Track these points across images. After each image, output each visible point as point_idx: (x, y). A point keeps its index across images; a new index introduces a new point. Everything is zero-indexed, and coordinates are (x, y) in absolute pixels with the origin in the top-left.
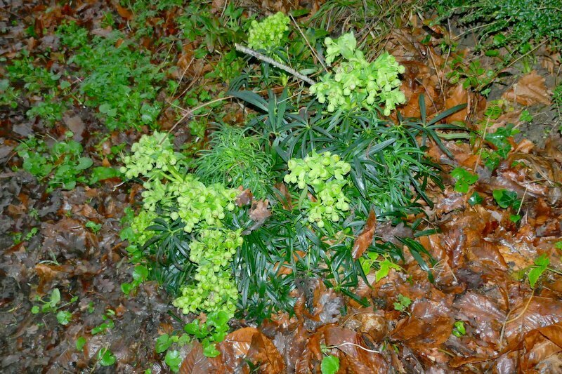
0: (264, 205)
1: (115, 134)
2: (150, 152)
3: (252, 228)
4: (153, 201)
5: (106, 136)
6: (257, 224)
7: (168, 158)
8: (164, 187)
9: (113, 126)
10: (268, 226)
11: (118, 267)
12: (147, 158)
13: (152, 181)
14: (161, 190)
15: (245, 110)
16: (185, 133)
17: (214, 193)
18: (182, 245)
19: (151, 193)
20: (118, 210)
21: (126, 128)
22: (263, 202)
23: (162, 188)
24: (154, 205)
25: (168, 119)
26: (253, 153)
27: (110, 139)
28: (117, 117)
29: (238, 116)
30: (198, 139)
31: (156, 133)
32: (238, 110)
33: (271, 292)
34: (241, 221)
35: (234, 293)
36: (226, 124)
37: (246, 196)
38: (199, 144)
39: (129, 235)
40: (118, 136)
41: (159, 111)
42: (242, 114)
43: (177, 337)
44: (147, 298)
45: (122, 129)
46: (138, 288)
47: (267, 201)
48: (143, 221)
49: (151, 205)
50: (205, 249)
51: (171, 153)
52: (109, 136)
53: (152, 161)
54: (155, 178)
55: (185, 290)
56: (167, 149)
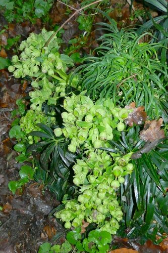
0: (158, 124)
1: (12, 26)
2: (36, 53)
3: (143, 151)
4: (40, 102)
5: (4, 28)
6: (149, 146)
7: (55, 62)
8: (52, 85)
9: (11, 18)
10: (162, 150)
11: (8, 159)
12: (33, 60)
13: (41, 79)
14: (48, 89)
15: (133, 7)
16: (74, 26)
17: (102, 112)
18: (66, 156)
19: (38, 93)
20: (11, 101)
21: (22, 20)
22: (157, 121)
23: (49, 87)
24: (40, 105)
25: (59, 13)
26: (149, 63)
27: (8, 30)
28: (15, 10)
29: (124, 12)
30: (85, 33)
31: (44, 31)
32: (124, 5)
33: (157, 215)
34: (130, 139)
35: (118, 214)
36: (113, 20)
37: (138, 114)
38: (86, 38)
39: (17, 133)
40: (15, 27)
41: (51, 5)
42: (128, 10)
43: (59, 246)
44: (31, 199)
45: (18, 21)
46: (24, 188)
47: (161, 120)
48: (30, 121)
49: (38, 105)
50: (91, 173)
51: (58, 57)
52: (7, 28)
53: (38, 63)
54: (43, 76)
55: (69, 205)
56: (54, 52)
